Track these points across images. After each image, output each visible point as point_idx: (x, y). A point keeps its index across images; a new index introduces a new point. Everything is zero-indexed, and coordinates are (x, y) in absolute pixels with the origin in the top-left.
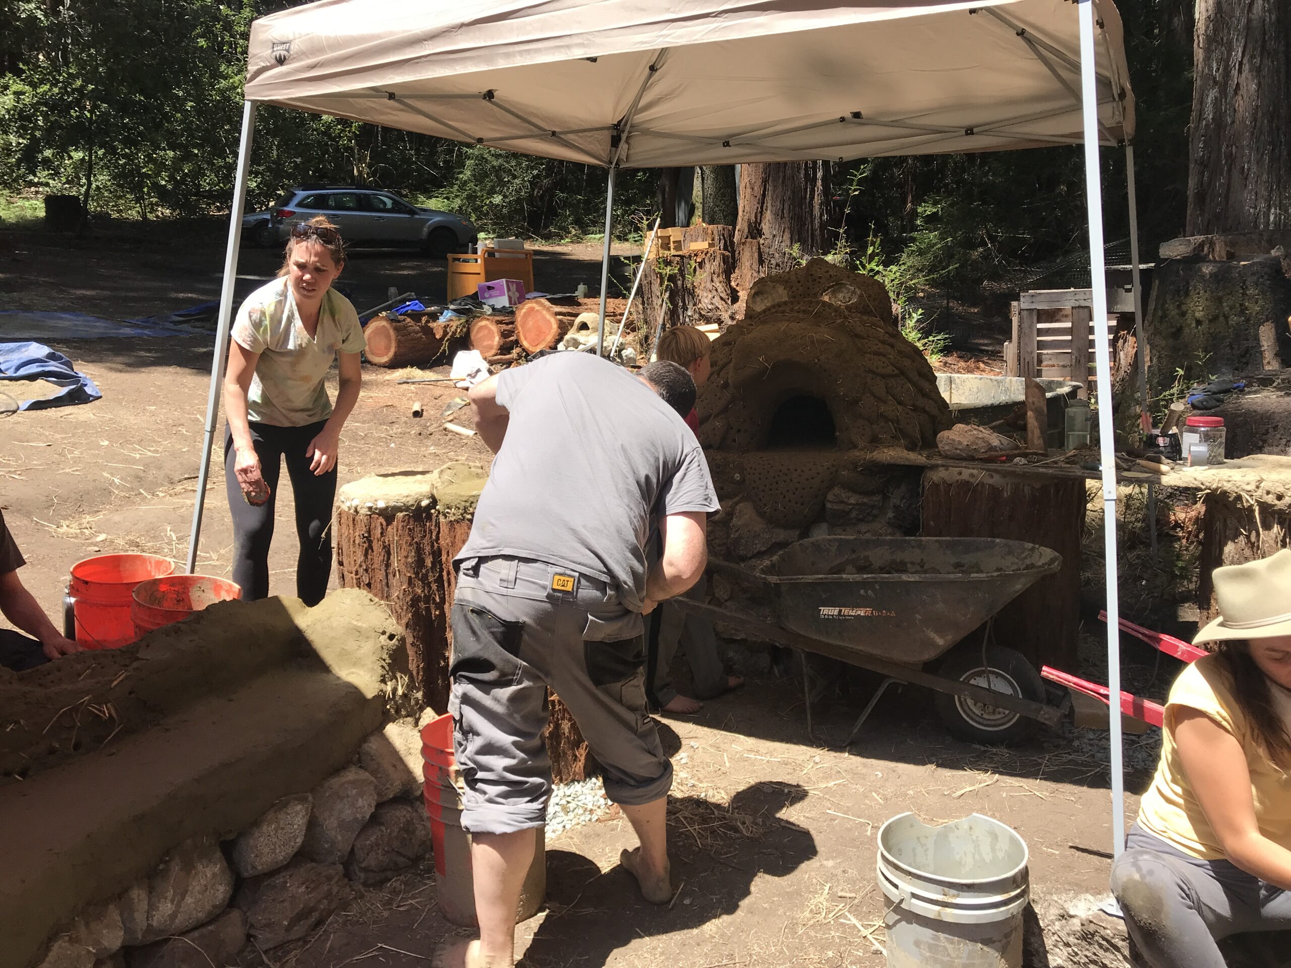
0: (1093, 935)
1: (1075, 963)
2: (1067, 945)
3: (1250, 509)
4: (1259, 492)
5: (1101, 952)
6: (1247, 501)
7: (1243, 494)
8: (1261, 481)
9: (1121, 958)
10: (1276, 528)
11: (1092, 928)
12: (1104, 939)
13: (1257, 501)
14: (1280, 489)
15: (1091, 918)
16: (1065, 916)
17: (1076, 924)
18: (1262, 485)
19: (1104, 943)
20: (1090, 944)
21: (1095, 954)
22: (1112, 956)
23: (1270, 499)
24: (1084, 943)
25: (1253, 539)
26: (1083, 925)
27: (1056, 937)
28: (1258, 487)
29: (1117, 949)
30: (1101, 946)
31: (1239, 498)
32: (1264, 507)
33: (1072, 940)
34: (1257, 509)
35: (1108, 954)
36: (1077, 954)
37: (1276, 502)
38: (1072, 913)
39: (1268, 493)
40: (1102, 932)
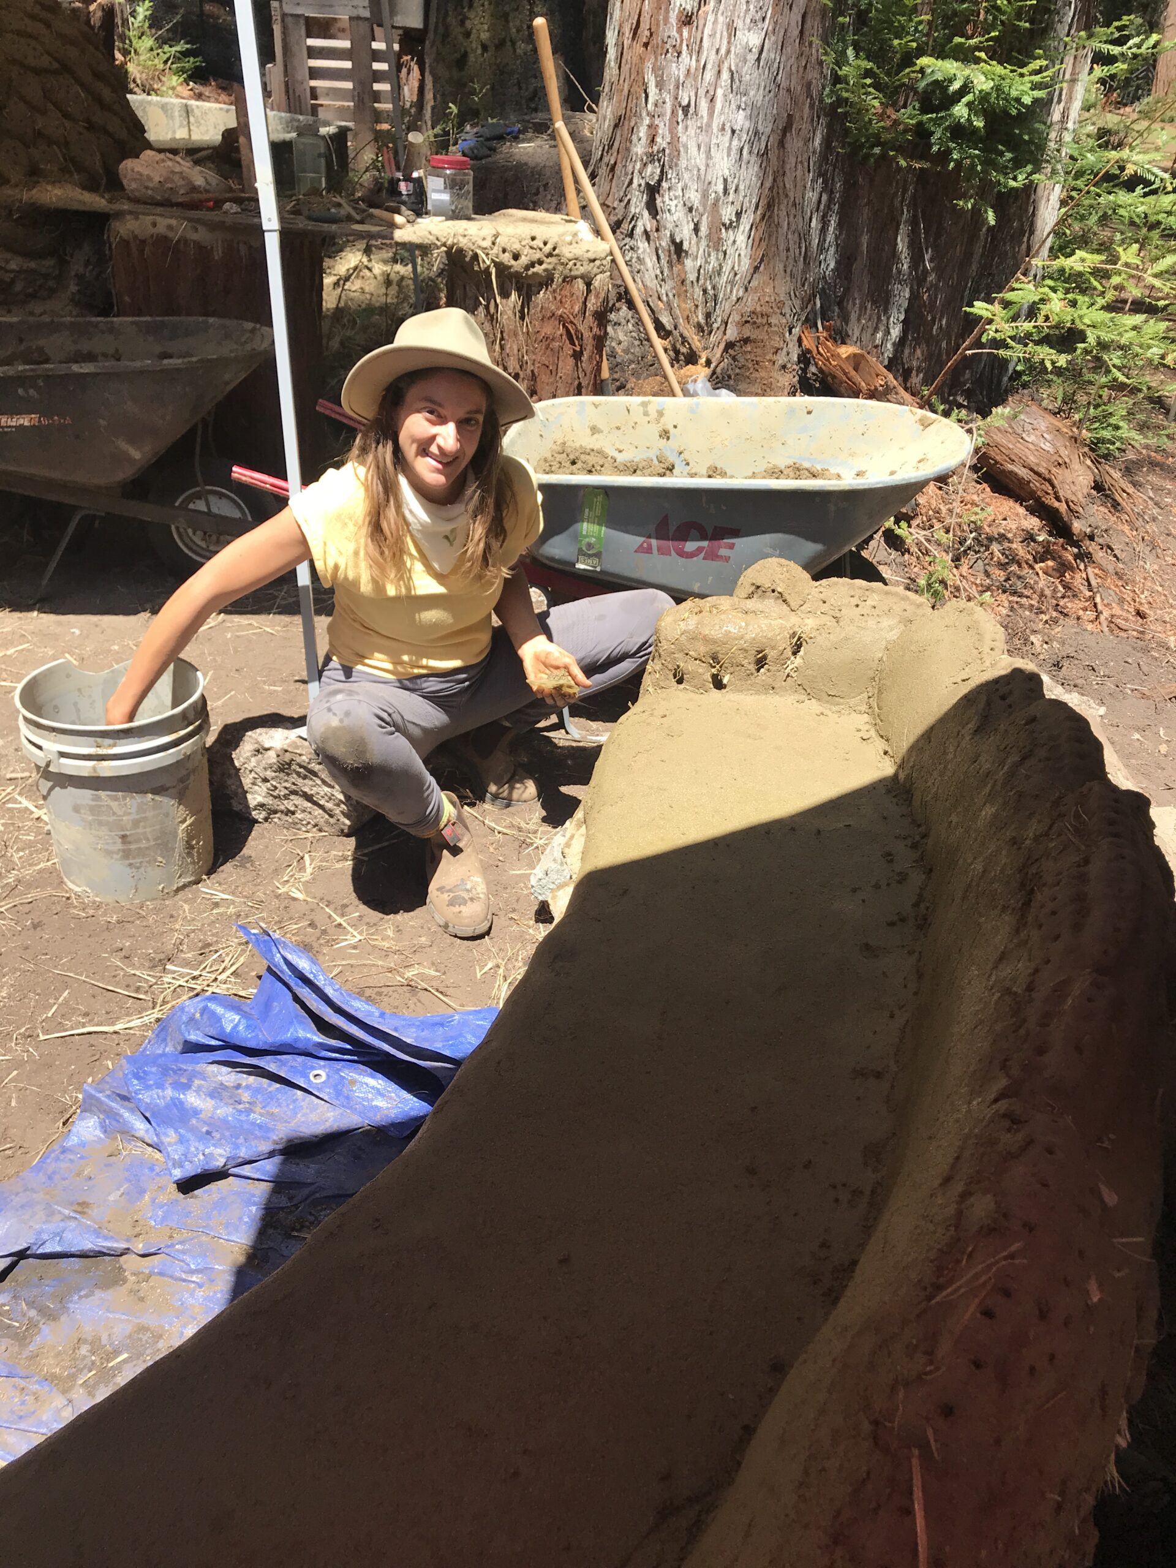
0: (289, 764)
1: (275, 797)
2: (265, 780)
3: (487, 271)
4: (496, 250)
5: (300, 781)
6: (484, 261)
7: (479, 252)
8: (496, 236)
9: (319, 782)
10: (514, 296)
11: (287, 757)
12: (301, 766)
13: (493, 261)
14: (516, 247)
15: (286, 747)
16: (260, 751)
17: (271, 757)
18: (498, 240)
19: (302, 770)
20: (288, 774)
21: (294, 784)
22: (311, 783)
23: (506, 258)
24: (282, 775)
25: (492, 310)
26: (278, 756)
27: (253, 775)
28: (494, 244)
29: (315, 774)
30: (298, 774)
31: (476, 257)
32: (501, 267)
33: (269, 774)
34: (493, 271)
35: (306, 781)
36: (276, 788)
37: (513, 262)
38: (267, 745)
39: (504, 251)
40: (298, 759)
